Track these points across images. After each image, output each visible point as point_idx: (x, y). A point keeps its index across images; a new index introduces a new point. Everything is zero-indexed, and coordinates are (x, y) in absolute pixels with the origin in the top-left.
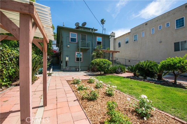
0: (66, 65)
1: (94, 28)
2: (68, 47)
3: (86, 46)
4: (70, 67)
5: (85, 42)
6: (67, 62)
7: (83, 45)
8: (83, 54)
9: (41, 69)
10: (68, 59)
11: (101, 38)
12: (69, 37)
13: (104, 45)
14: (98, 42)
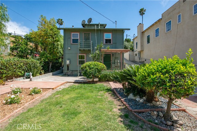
1: (99, 23)
5: (89, 42)
6: (69, 66)
7: (86, 45)
8: (86, 56)
9: (29, 73)
10: (69, 63)
11: (111, 34)
12: (70, 38)
13: (115, 43)
14: (106, 40)
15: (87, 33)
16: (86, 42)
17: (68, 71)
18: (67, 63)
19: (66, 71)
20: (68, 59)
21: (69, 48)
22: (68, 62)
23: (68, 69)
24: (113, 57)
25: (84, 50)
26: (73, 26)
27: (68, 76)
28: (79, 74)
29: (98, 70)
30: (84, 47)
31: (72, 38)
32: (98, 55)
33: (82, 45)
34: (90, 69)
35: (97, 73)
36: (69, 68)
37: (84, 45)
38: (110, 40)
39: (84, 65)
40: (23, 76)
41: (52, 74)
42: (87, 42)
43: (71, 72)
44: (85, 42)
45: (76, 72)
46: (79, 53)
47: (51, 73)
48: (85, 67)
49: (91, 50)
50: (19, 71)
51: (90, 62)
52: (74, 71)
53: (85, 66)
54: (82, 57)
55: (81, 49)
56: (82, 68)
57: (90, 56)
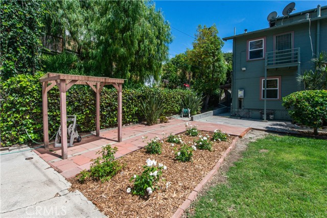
0: (240, 107)
2: (244, 71)
3: (290, 62)
4: (249, 109)
6: (242, 100)
7: (280, 60)
8: (281, 81)
9: (187, 110)
10: (243, 95)
12: (246, 50)
15: (283, 34)
16: (282, 52)
17: (239, 110)
18: (239, 96)
19: (236, 110)
20: (241, 89)
21: (244, 69)
22: (241, 94)
25: (276, 69)
26: (246, 30)
27: (242, 118)
28: (266, 116)
30: (277, 63)
31: (249, 50)
33: (273, 61)
36: (243, 104)
37: (277, 60)
40: (179, 113)
41: (212, 113)
42: (285, 52)
43: (246, 111)
44: (279, 53)
46: (268, 76)
49: (297, 66)
50: (176, 106)
52: (252, 109)
53: (297, 99)
55: (270, 67)
57: (301, 78)
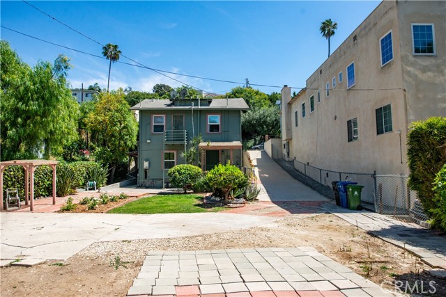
2: (149, 143)
4: (153, 179)
5: (181, 132)
6: (148, 171)
9: (93, 182)
10: (148, 166)
11: (219, 116)
12: (150, 124)
13: (226, 130)
14: (211, 126)
15: (179, 115)
16: (177, 132)
17: (145, 180)
18: (145, 167)
19: (142, 181)
20: (146, 160)
21: (149, 141)
22: (146, 165)
23: (146, 177)
24: (223, 156)
25: (173, 145)
28: (164, 185)
29: (191, 176)
30: (174, 140)
31: (154, 124)
32: (194, 154)
33: (171, 138)
34: (180, 174)
35: (190, 180)
36: (148, 175)
37: (174, 138)
38: (218, 126)
39: (173, 169)
42: (179, 132)
43: (151, 181)
44: (175, 132)
45: (159, 183)
46: (166, 150)
47: (118, 184)
48: (174, 173)
49: (184, 145)
51: (181, 166)
52: (156, 179)
54: (169, 156)
55: (168, 143)
56: (169, 174)
57: (183, 155)
